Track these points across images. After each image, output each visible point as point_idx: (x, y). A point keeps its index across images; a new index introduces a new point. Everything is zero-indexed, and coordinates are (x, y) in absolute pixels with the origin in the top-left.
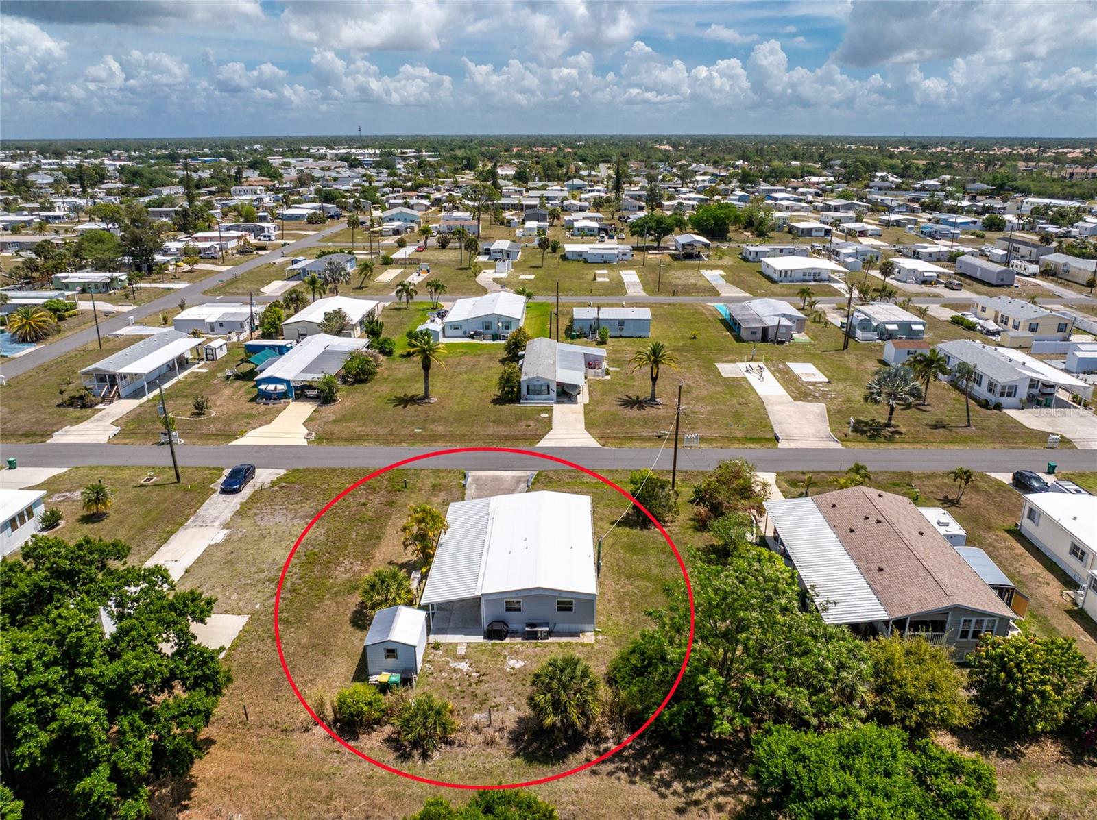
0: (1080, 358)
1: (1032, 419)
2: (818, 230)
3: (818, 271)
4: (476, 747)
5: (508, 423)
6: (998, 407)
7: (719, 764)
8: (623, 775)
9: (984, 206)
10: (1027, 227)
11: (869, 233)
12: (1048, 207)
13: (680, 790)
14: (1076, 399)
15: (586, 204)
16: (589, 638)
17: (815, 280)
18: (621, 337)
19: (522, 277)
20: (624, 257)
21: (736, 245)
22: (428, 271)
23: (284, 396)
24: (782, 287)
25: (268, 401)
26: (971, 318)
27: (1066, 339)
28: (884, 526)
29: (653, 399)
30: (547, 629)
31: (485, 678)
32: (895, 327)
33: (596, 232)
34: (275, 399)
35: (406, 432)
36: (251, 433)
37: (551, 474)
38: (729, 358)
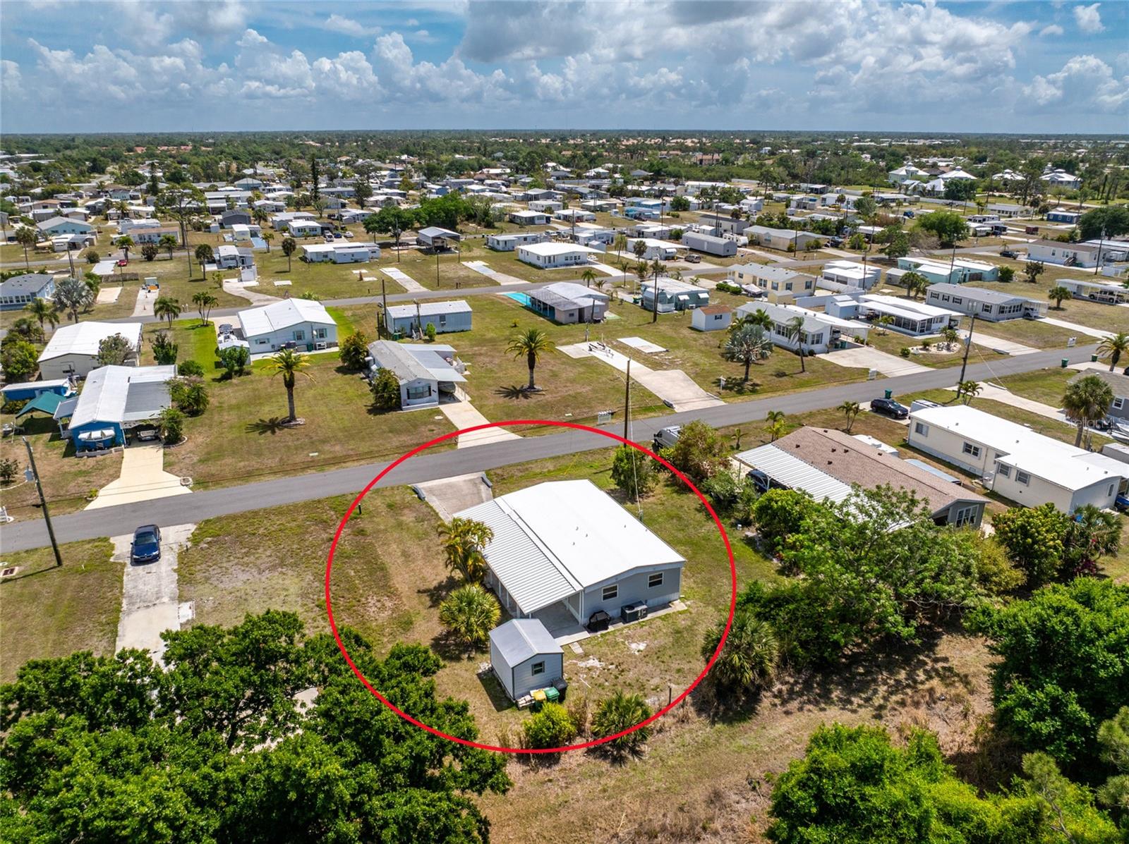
0: (842, 308)
1: (840, 359)
2: (540, 218)
3: (577, 255)
4: (673, 728)
5: (408, 431)
6: (812, 353)
7: (868, 673)
8: (811, 707)
9: (659, 190)
10: (705, 206)
11: (585, 218)
12: (714, 188)
13: (861, 702)
14: (857, 340)
15: (282, 203)
16: (678, 606)
17: (577, 264)
18: (443, 333)
19: (277, 283)
20: (374, 255)
21: (472, 237)
22: (158, 286)
23: (112, 443)
24: (551, 272)
25: (93, 453)
26: (732, 284)
27: (812, 295)
28: (851, 452)
29: (531, 386)
30: (645, 607)
31: (623, 667)
32: (686, 297)
33: (319, 231)
34: (101, 449)
35: (299, 458)
36: (101, 492)
37: (499, 472)
38: (564, 341)
